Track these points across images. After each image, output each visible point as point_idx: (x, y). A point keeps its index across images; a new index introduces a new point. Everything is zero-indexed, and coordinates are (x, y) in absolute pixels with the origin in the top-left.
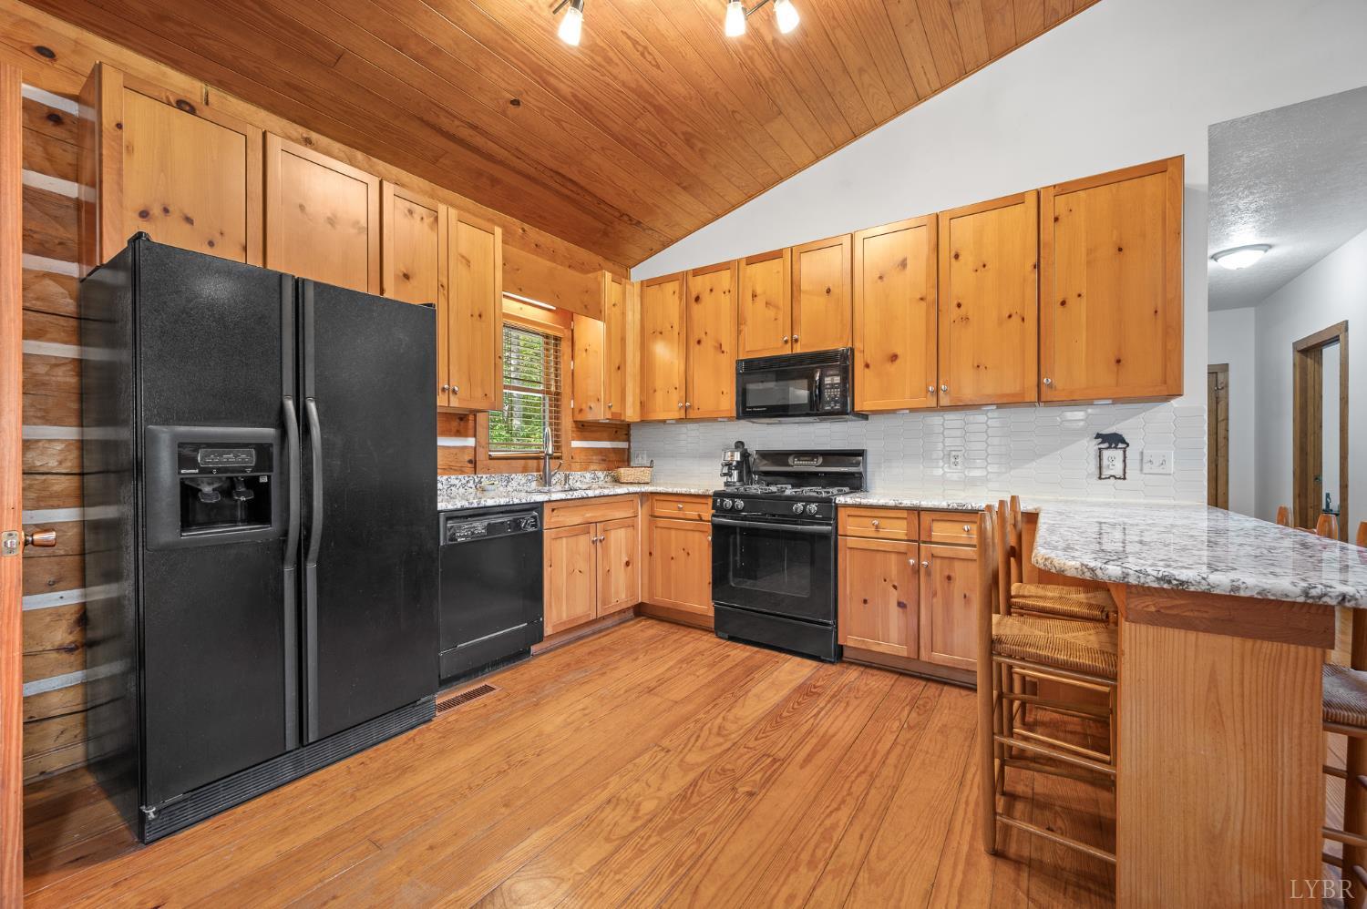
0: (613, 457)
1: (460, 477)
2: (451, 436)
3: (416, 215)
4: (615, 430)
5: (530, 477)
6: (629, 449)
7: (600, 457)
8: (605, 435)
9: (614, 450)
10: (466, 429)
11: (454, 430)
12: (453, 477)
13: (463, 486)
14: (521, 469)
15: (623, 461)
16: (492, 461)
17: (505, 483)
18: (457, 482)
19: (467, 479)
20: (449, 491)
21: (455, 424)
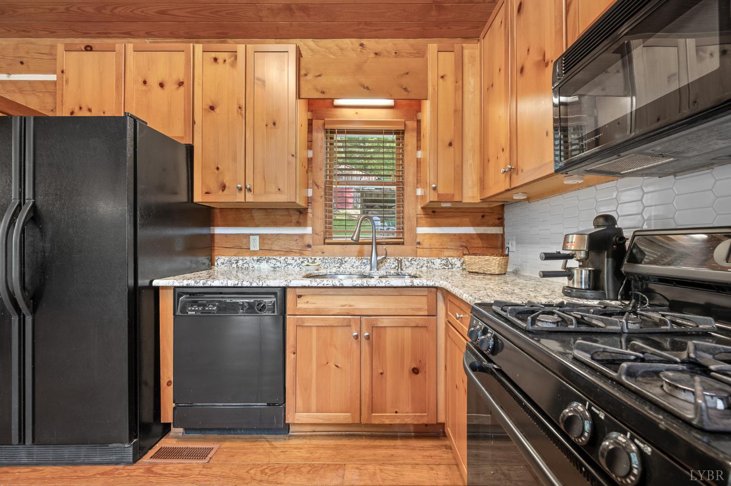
0: (478, 243)
1: (295, 258)
2: (291, 226)
3: (220, 61)
4: (481, 214)
5: (365, 261)
6: (503, 235)
7: (458, 244)
8: (466, 220)
9: (481, 236)
10: (305, 220)
11: (294, 221)
12: (289, 258)
13: (299, 265)
14: (356, 254)
15: (496, 248)
16: (326, 246)
17: (338, 265)
18: (293, 262)
19: (301, 260)
20: (286, 269)
21: (295, 217)
